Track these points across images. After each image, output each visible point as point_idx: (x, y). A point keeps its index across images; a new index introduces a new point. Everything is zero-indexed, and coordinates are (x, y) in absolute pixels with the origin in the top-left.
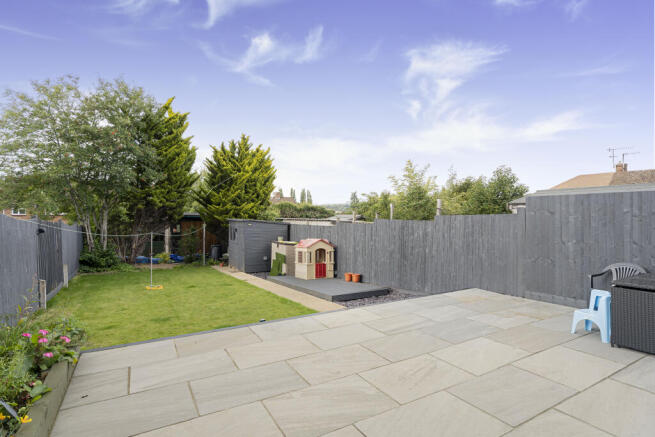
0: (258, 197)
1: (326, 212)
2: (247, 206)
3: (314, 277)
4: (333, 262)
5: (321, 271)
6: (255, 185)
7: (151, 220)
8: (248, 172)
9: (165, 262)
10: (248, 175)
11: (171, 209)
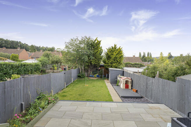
0: (118, 62)
1: (142, 65)
2: (114, 64)
3: (125, 88)
4: (131, 84)
5: (127, 87)
6: (117, 59)
7: (92, 67)
8: (114, 55)
9: (95, 77)
10: (115, 56)
11: (96, 65)
